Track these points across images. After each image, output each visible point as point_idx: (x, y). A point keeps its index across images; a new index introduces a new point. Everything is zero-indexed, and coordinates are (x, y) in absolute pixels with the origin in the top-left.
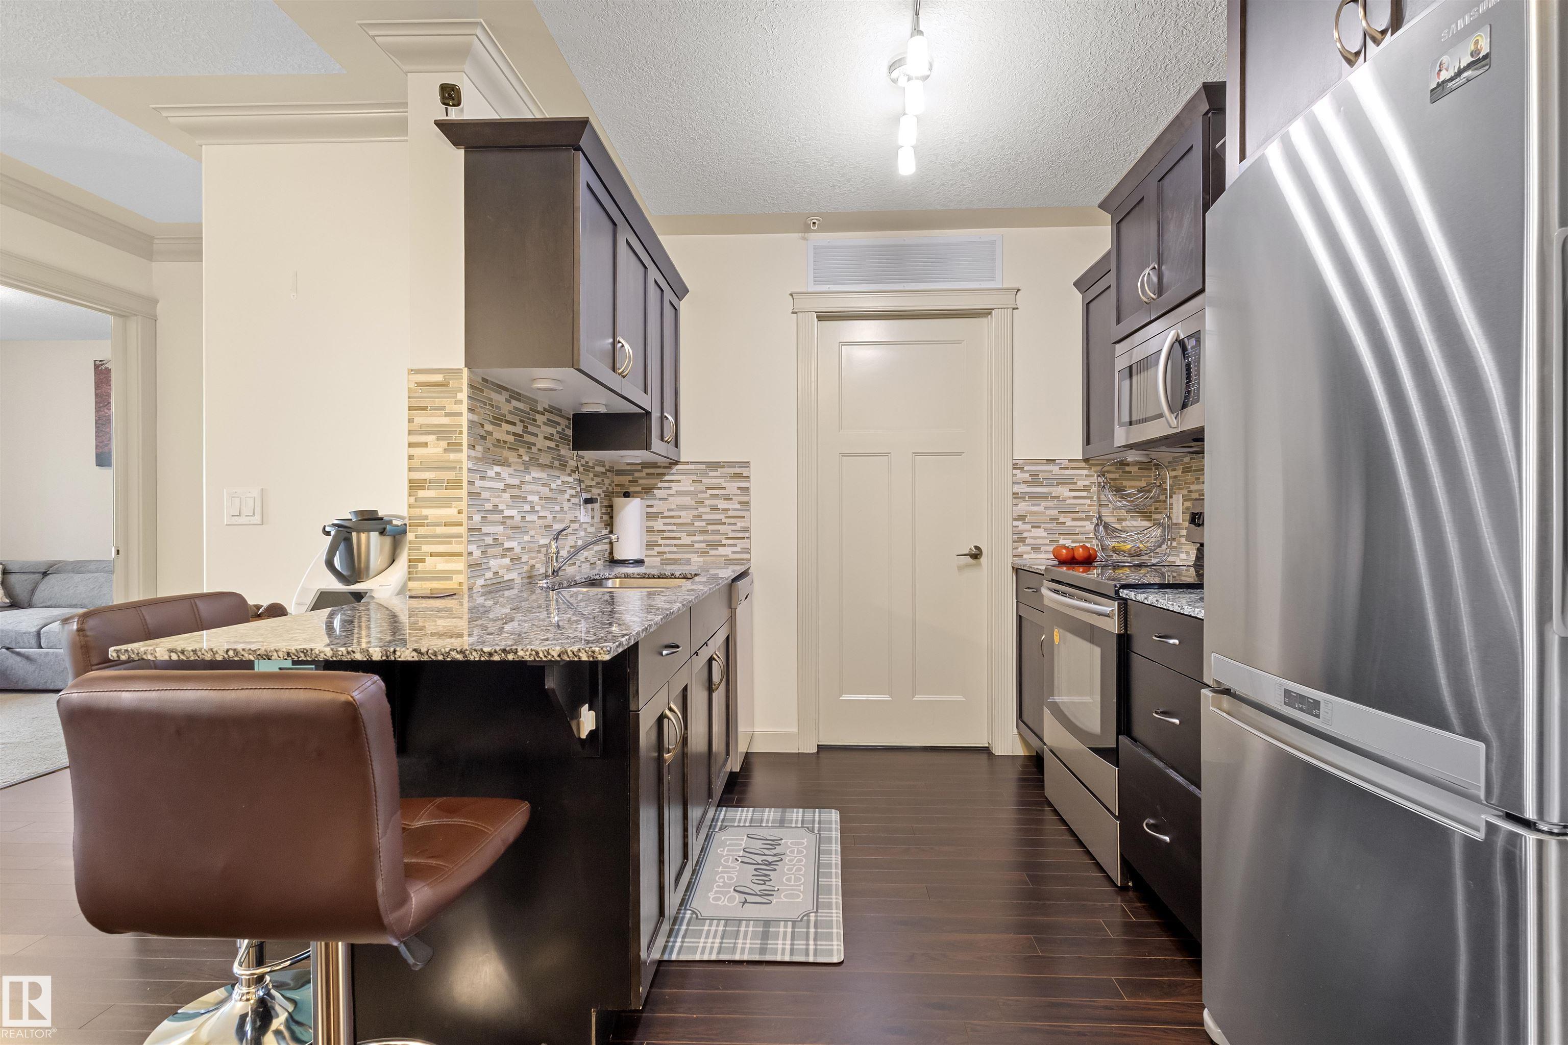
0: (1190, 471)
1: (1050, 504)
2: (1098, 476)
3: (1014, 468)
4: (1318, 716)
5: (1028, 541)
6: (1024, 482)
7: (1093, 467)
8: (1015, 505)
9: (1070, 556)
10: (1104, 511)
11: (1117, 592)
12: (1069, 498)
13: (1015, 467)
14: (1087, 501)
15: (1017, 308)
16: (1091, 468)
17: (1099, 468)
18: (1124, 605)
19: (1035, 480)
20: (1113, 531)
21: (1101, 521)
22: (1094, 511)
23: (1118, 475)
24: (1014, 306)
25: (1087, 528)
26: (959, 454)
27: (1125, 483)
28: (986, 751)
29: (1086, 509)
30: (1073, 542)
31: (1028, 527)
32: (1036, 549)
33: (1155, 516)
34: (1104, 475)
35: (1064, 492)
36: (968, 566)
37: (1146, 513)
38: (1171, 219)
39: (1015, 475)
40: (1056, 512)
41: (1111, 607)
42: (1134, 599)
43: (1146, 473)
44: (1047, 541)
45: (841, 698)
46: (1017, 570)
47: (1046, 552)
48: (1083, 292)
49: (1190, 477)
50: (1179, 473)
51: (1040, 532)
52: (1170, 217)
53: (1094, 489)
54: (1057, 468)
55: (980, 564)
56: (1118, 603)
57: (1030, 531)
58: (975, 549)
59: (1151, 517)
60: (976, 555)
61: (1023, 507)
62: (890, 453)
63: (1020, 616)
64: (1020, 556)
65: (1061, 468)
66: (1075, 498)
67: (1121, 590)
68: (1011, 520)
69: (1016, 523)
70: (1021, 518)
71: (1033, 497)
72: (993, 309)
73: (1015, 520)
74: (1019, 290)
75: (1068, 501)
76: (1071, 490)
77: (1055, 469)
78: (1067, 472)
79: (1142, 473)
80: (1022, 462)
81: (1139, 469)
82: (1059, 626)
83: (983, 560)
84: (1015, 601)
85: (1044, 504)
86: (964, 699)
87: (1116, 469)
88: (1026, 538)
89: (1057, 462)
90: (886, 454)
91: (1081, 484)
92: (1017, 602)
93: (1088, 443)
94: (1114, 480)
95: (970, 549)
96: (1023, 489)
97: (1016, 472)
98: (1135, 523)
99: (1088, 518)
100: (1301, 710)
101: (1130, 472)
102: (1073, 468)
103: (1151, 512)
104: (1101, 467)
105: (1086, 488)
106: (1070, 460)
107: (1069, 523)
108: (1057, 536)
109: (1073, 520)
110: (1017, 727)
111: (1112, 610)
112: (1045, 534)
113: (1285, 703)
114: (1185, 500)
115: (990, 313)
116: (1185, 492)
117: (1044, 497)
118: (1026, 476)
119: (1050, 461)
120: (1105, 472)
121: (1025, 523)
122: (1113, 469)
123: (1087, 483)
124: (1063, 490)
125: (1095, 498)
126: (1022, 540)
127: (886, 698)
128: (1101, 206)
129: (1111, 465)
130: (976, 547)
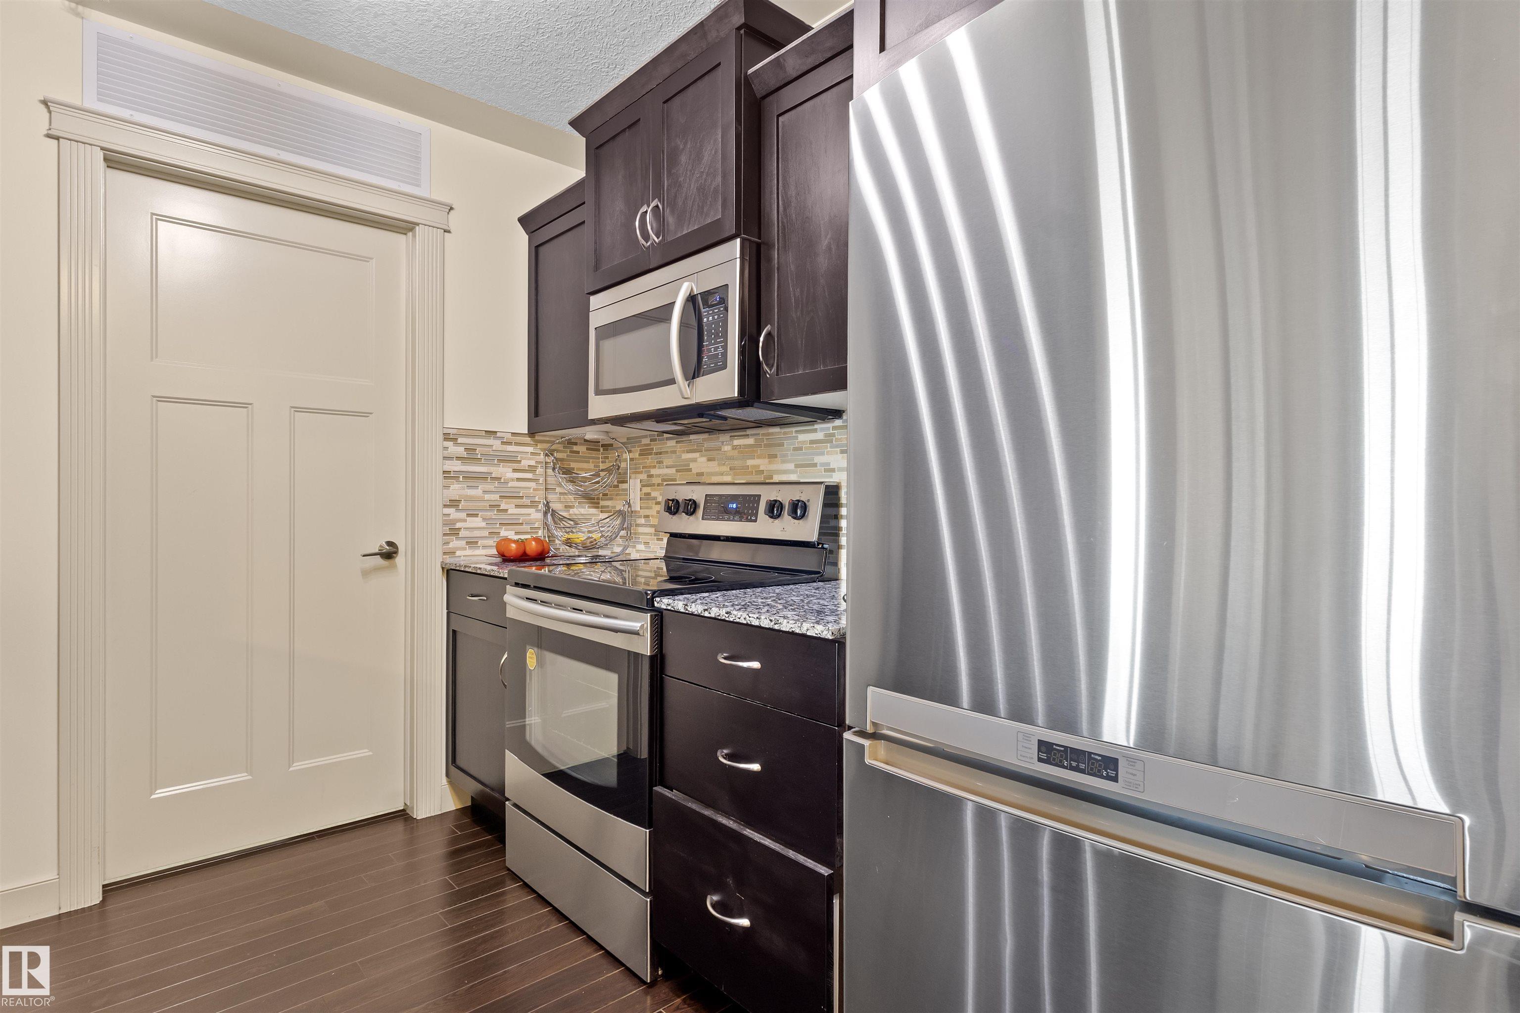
0: (651, 454)
1: (490, 487)
2: (547, 455)
3: (446, 439)
4: (1115, 779)
5: (462, 533)
6: (458, 458)
7: (539, 444)
8: (446, 487)
9: (521, 551)
10: (551, 497)
11: (651, 602)
12: (513, 480)
13: (447, 437)
14: (532, 485)
15: (449, 232)
16: (537, 445)
17: (546, 446)
18: (660, 619)
19: (471, 456)
20: (561, 520)
21: (549, 508)
22: (539, 497)
23: (566, 454)
24: (446, 228)
25: (532, 517)
26: (365, 415)
27: (573, 465)
28: (402, 816)
29: (532, 493)
30: (517, 533)
31: (463, 515)
32: (472, 543)
33: (602, 503)
34: (552, 455)
35: (506, 472)
36: (377, 569)
37: (594, 499)
38: (683, 149)
39: (446, 448)
40: (497, 497)
41: (641, 622)
42: (682, 610)
43: (594, 454)
44: (486, 533)
45: (153, 797)
46: (450, 573)
47: (484, 547)
48: (531, 233)
49: (650, 460)
50: (637, 455)
51: (478, 522)
52: (681, 147)
53: (540, 470)
54: (498, 442)
55: (394, 566)
56: (651, 616)
57: (465, 521)
58: (388, 546)
59: (598, 503)
60: (389, 553)
61: (456, 490)
62: (251, 404)
63: (454, 632)
64: (452, 553)
65: (503, 443)
66: (518, 480)
67: (658, 599)
68: (441, 506)
69: (447, 511)
70: (454, 503)
71: (470, 477)
72: (418, 224)
73: (445, 506)
74: (451, 209)
75: (510, 484)
76: (515, 470)
77: (496, 444)
78: (510, 448)
79: (589, 453)
80: (455, 431)
81: (588, 449)
82: (533, 645)
83: (400, 560)
84: (445, 611)
85: (482, 486)
86: (371, 753)
87: (564, 447)
88: (459, 529)
89: (498, 435)
90: (244, 405)
91: (525, 463)
92: (448, 613)
93: (537, 414)
94: (562, 460)
95: (381, 546)
96: (456, 466)
97: (449, 444)
98: (583, 511)
99: (533, 504)
100: (1072, 769)
101: (578, 452)
102: (517, 444)
103: (598, 499)
104: (549, 445)
105: (532, 469)
106: (513, 434)
107: (512, 510)
108: (498, 526)
109: (517, 506)
110: (447, 775)
111: (643, 626)
112: (483, 524)
113: (1040, 760)
114: (643, 486)
115: (412, 230)
116: (644, 476)
117: (482, 478)
118: (460, 451)
119: (491, 433)
120: (554, 450)
121: (458, 510)
122: (560, 447)
123: (533, 463)
124: (505, 470)
125: (541, 480)
126: (454, 532)
127: (243, 777)
128: (574, 123)
129: (559, 443)
130: (390, 544)
